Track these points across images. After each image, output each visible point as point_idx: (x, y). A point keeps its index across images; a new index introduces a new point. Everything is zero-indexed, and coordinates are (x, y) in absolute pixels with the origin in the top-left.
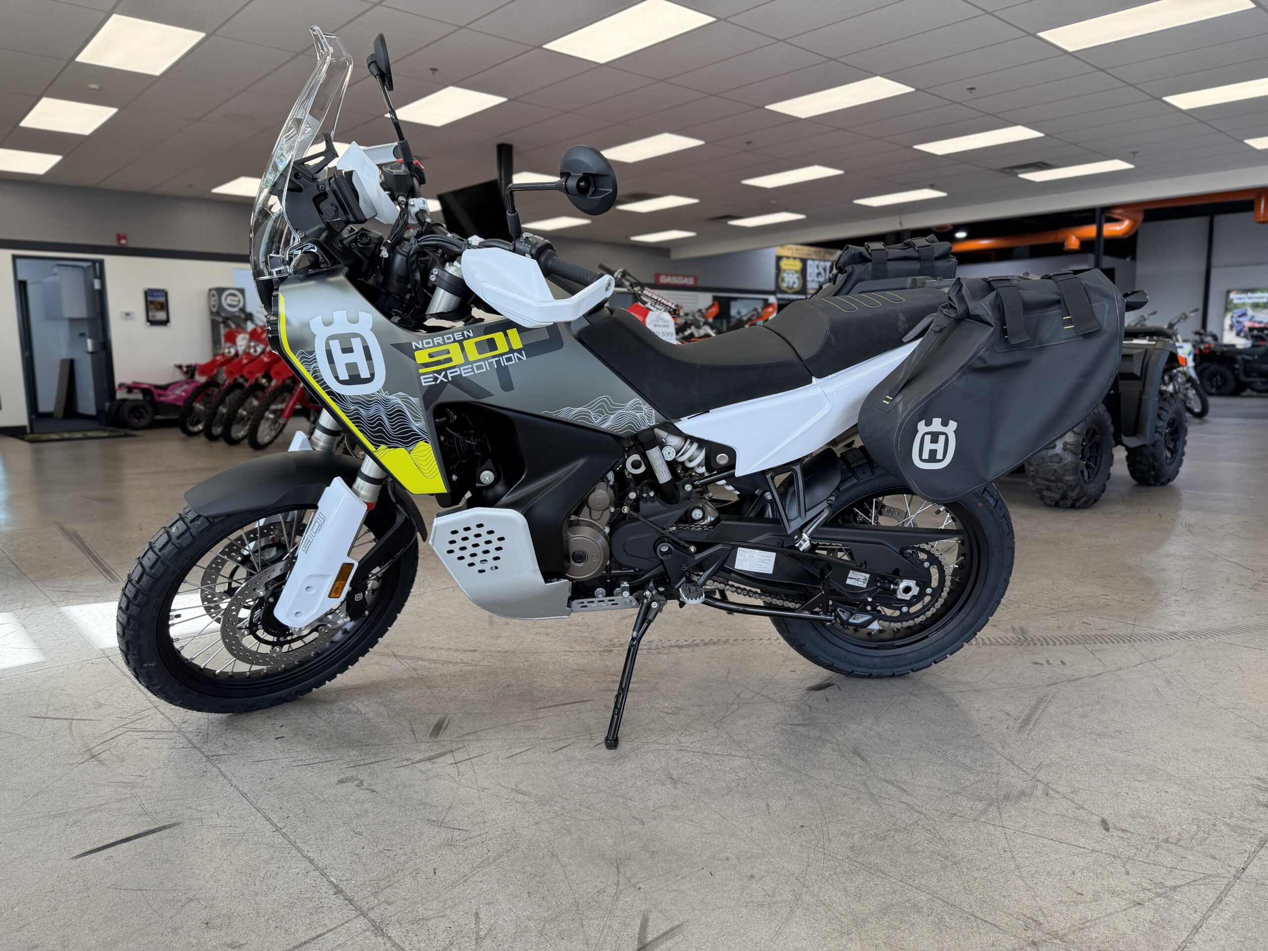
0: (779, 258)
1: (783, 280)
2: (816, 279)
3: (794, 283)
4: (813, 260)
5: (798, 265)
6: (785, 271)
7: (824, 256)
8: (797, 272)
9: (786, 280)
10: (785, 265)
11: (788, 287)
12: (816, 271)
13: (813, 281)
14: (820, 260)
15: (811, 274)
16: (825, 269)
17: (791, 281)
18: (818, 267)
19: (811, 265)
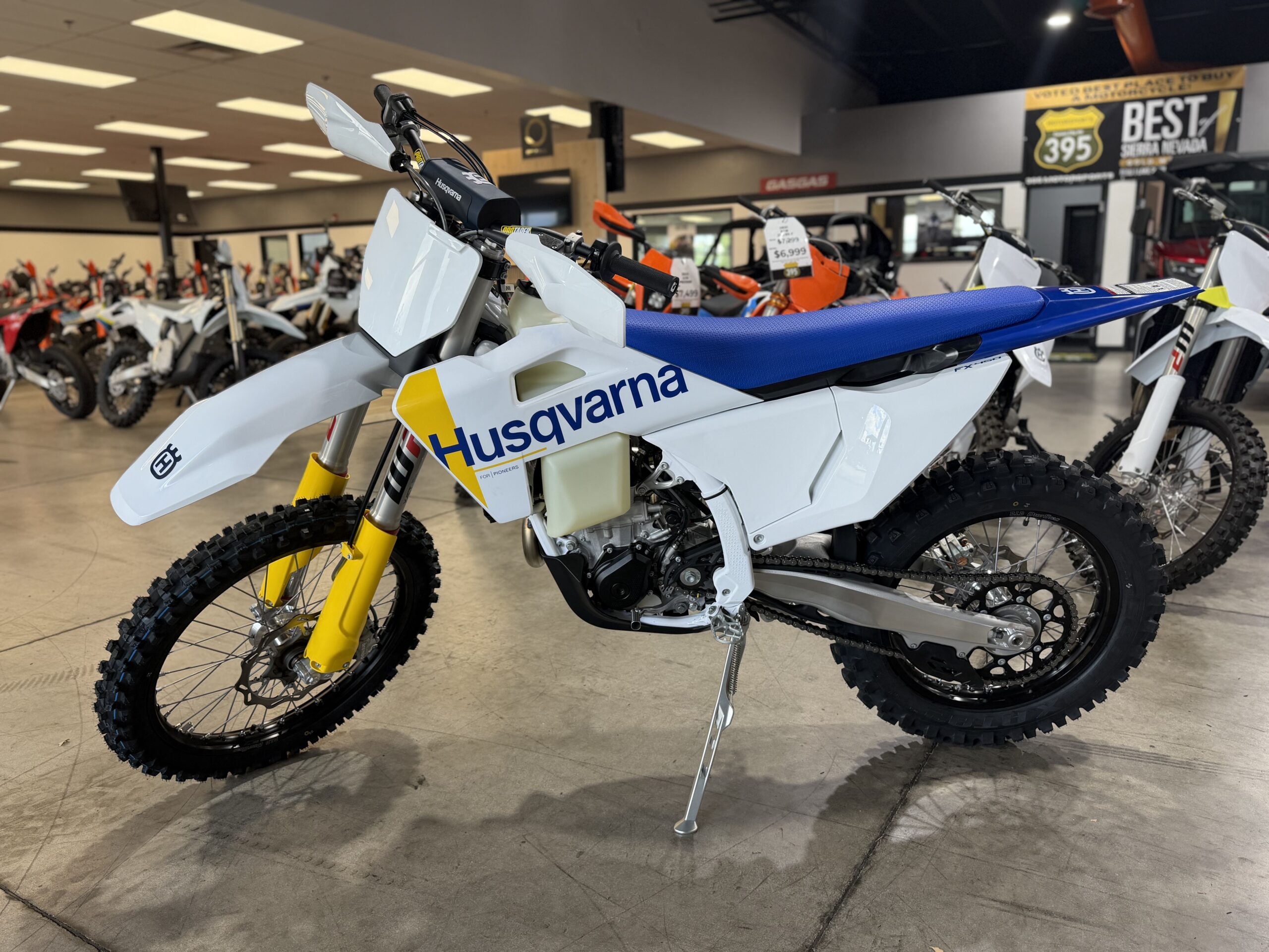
0: (1033, 116)
2: (1149, 136)
3: (1079, 152)
4: (1144, 101)
5: (1094, 118)
6: (1050, 135)
7: (1180, 88)
8: (1088, 131)
9: (1054, 150)
10: (1050, 123)
13: (1141, 140)
14: (1166, 98)
15: (1133, 130)
16: (1184, 115)
17: (1069, 152)
18: (1159, 111)
19: (1134, 113)
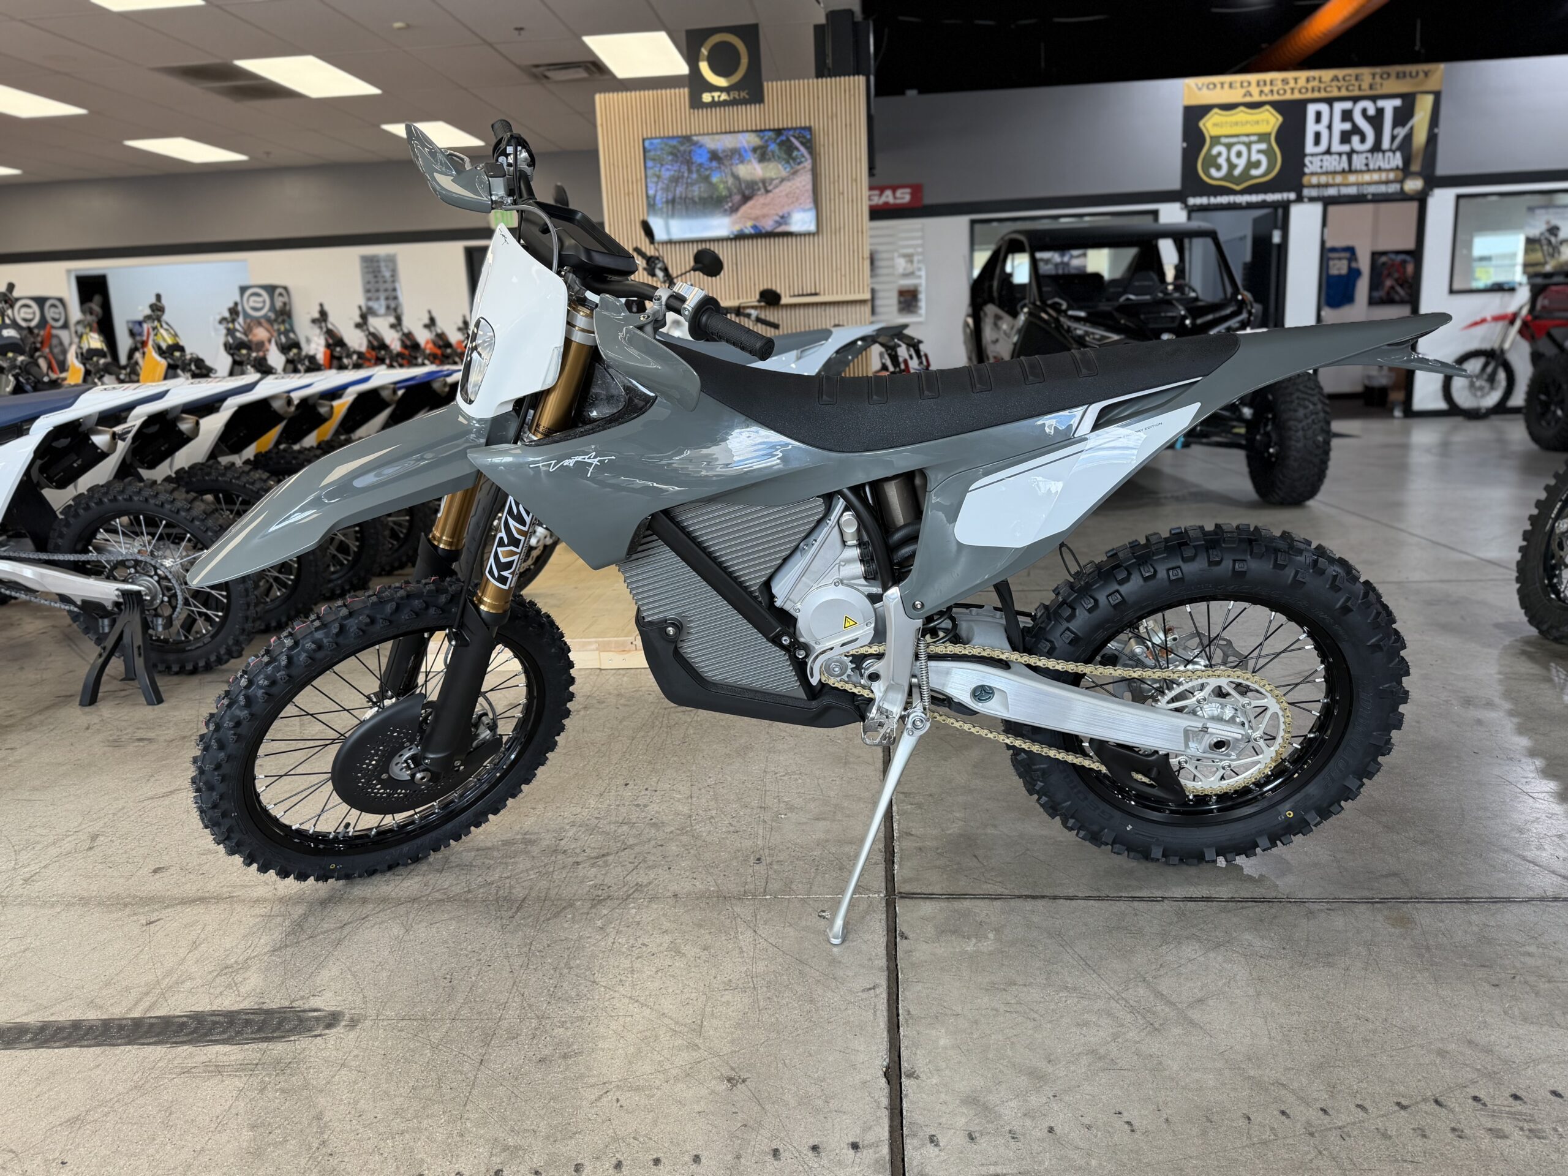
0: (1194, 115)
1: (1212, 162)
2: (1337, 147)
3: (1253, 165)
4: (1330, 101)
5: (1269, 121)
6: (1216, 140)
7: (1371, 87)
8: (1263, 137)
9: (1222, 161)
10: (1215, 125)
11: (1229, 176)
12: (1339, 126)
13: (1328, 152)
14: (1355, 100)
15: (1318, 136)
16: (1376, 121)
17: (1241, 163)
18: (1347, 116)
19: (1318, 117)
